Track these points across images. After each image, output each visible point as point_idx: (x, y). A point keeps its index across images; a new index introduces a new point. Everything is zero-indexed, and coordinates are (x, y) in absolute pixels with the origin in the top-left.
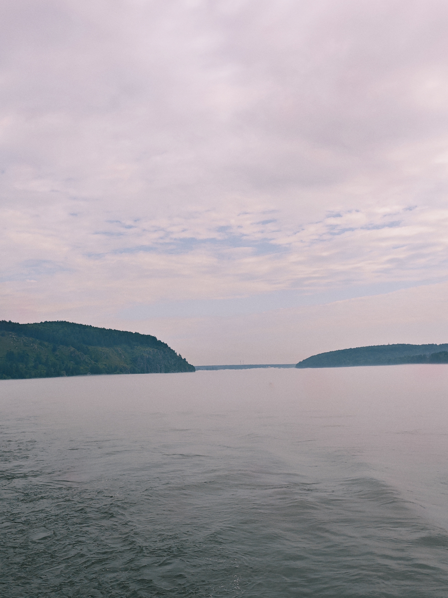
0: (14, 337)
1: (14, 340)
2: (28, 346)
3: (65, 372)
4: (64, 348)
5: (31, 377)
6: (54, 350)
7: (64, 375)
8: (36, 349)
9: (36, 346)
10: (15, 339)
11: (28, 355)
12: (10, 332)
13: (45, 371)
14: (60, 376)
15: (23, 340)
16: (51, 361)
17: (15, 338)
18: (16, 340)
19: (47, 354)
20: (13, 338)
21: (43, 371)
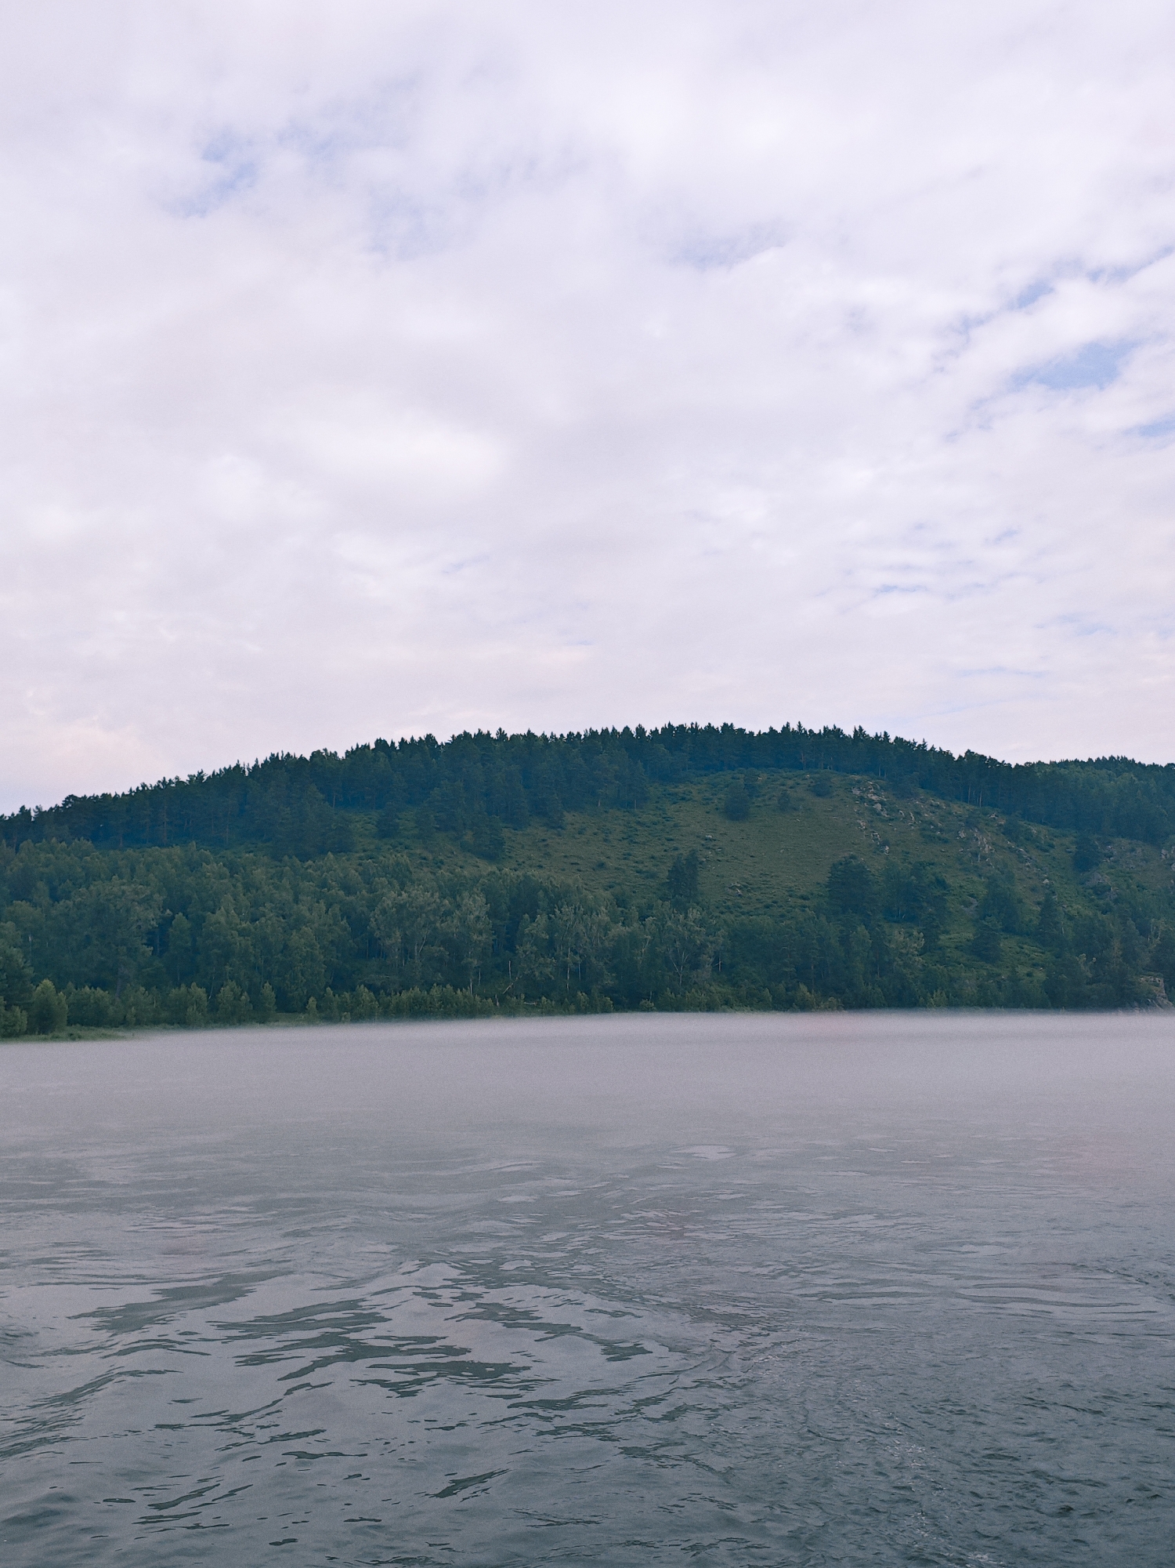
0: (874, 798)
1: (874, 812)
2: (946, 841)
3: (1160, 981)
4: (1139, 850)
5: (956, 1001)
6: (1084, 862)
7: (1154, 998)
8: (984, 858)
9: (984, 841)
10: (879, 806)
11: (941, 883)
12: (857, 777)
13: (1040, 975)
14: (1132, 1007)
15: (917, 813)
16: (1071, 918)
17: (882, 803)
18: (884, 814)
19: (1047, 881)
20: (872, 802)
21: (1029, 975)
